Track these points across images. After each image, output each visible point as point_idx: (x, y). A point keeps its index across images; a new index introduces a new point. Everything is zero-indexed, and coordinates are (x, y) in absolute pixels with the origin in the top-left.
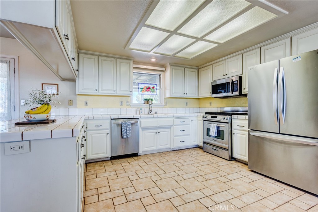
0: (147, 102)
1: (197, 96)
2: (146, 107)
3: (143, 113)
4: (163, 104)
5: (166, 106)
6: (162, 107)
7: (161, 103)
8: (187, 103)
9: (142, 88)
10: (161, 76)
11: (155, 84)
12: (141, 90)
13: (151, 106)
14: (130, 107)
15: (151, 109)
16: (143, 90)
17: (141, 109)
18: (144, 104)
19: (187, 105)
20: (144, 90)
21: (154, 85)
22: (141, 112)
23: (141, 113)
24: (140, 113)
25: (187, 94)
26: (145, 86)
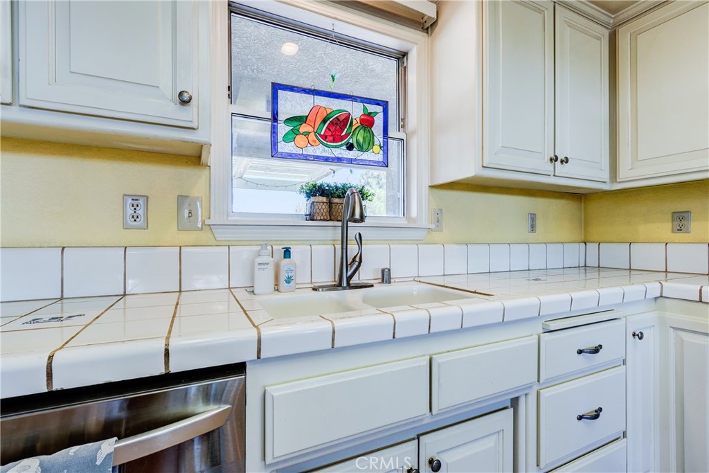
0: (330, 204)
1: (605, 176)
2: (323, 242)
3: (303, 278)
4: (425, 222)
5: (437, 236)
6: (418, 242)
7: (409, 219)
8: (533, 218)
9: (300, 120)
10: (412, 62)
11: (377, 102)
12: (288, 128)
13: (354, 229)
14: (205, 236)
15: (353, 249)
16: (304, 128)
17: (287, 253)
18: (311, 217)
19: (533, 228)
20: (307, 134)
21: (372, 108)
22: (283, 276)
23: (289, 280)
24: (283, 285)
25: (567, 160)
26: (316, 109)
